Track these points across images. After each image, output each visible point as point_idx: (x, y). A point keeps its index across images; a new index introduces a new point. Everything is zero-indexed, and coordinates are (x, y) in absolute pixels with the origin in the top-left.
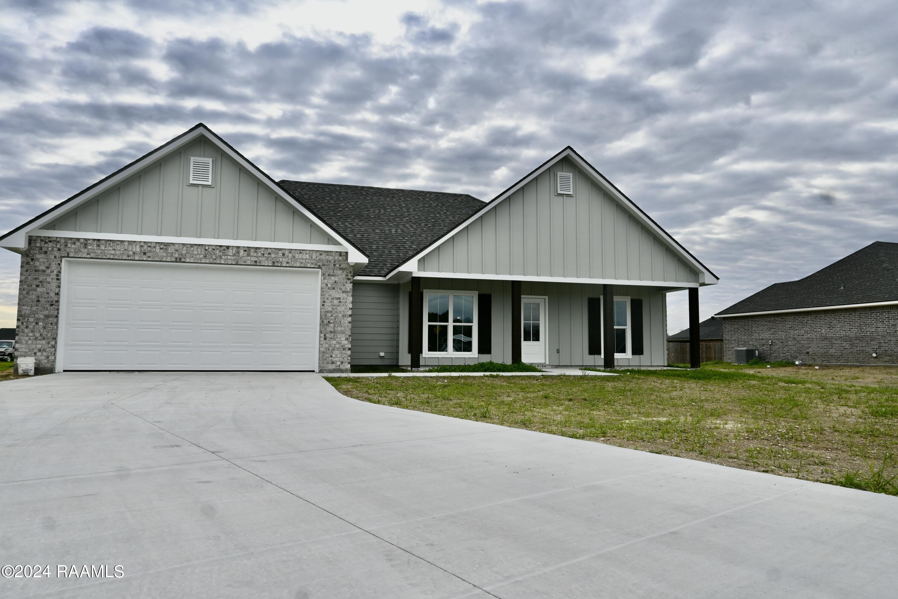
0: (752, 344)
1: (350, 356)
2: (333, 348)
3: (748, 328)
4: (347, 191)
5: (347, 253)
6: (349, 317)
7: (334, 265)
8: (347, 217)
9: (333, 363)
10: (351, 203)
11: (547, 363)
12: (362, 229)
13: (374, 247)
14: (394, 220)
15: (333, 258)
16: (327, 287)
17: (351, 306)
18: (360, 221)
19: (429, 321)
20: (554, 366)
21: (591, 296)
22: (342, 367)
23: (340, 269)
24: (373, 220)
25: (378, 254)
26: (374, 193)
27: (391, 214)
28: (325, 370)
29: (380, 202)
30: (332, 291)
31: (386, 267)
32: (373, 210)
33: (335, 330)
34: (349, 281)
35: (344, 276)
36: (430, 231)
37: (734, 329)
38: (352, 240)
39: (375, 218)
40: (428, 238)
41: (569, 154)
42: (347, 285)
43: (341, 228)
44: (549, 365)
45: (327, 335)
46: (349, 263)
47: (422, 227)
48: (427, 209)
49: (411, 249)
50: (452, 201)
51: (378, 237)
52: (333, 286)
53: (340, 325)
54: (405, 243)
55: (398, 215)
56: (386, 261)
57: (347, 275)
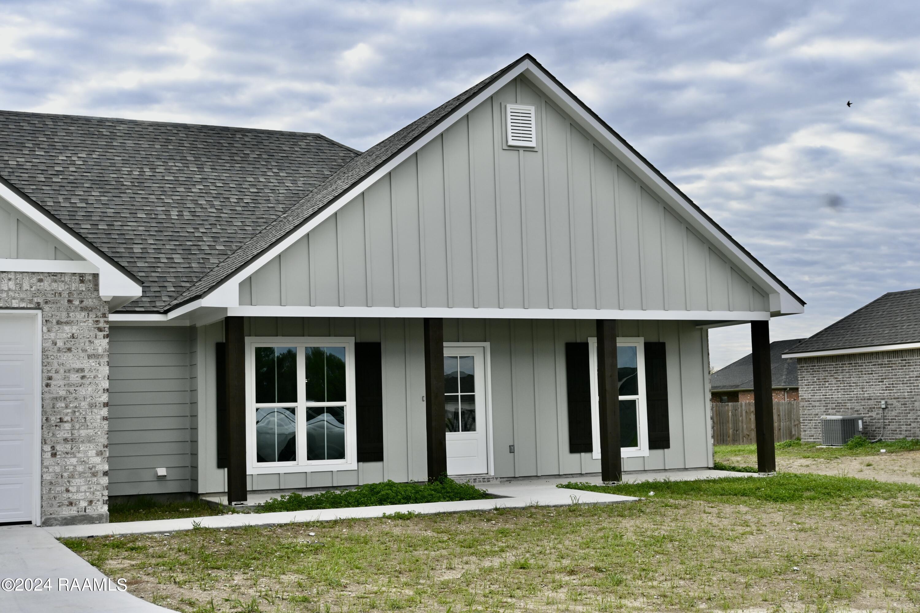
0: (851, 408)
1: (107, 488)
2: (71, 472)
3: (843, 378)
4: (70, 128)
5: (96, 276)
6: (104, 407)
7: (70, 301)
8: (75, 185)
9: (71, 504)
10: (79, 155)
11: (492, 473)
12: (108, 210)
13: (137, 249)
14: (174, 190)
15: (67, 286)
16: (56, 348)
17: (106, 384)
18: (103, 194)
19: (257, 401)
20: (505, 479)
21: (572, 340)
22: (90, 511)
23: (83, 309)
24: (130, 191)
25: (146, 265)
26: (127, 132)
27: (166, 178)
28: (55, 519)
29: (141, 152)
30: (66, 354)
31: (165, 293)
32: (129, 169)
33: (74, 436)
34: (101, 334)
35: (90, 323)
36: (250, 213)
37: (817, 379)
38: (90, 236)
39: (134, 188)
40: (247, 228)
41: (527, 70)
42: (96, 342)
43: (64, 209)
44: (496, 478)
45: (58, 448)
46: (100, 297)
47: (233, 204)
48: (240, 165)
49: (213, 252)
50: (289, 149)
51: (143, 228)
52: (68, 346)
53: (85, 424)
54: (200, 239)
55: (180, 179)
56: (163, 279)
57: (97, 321)
